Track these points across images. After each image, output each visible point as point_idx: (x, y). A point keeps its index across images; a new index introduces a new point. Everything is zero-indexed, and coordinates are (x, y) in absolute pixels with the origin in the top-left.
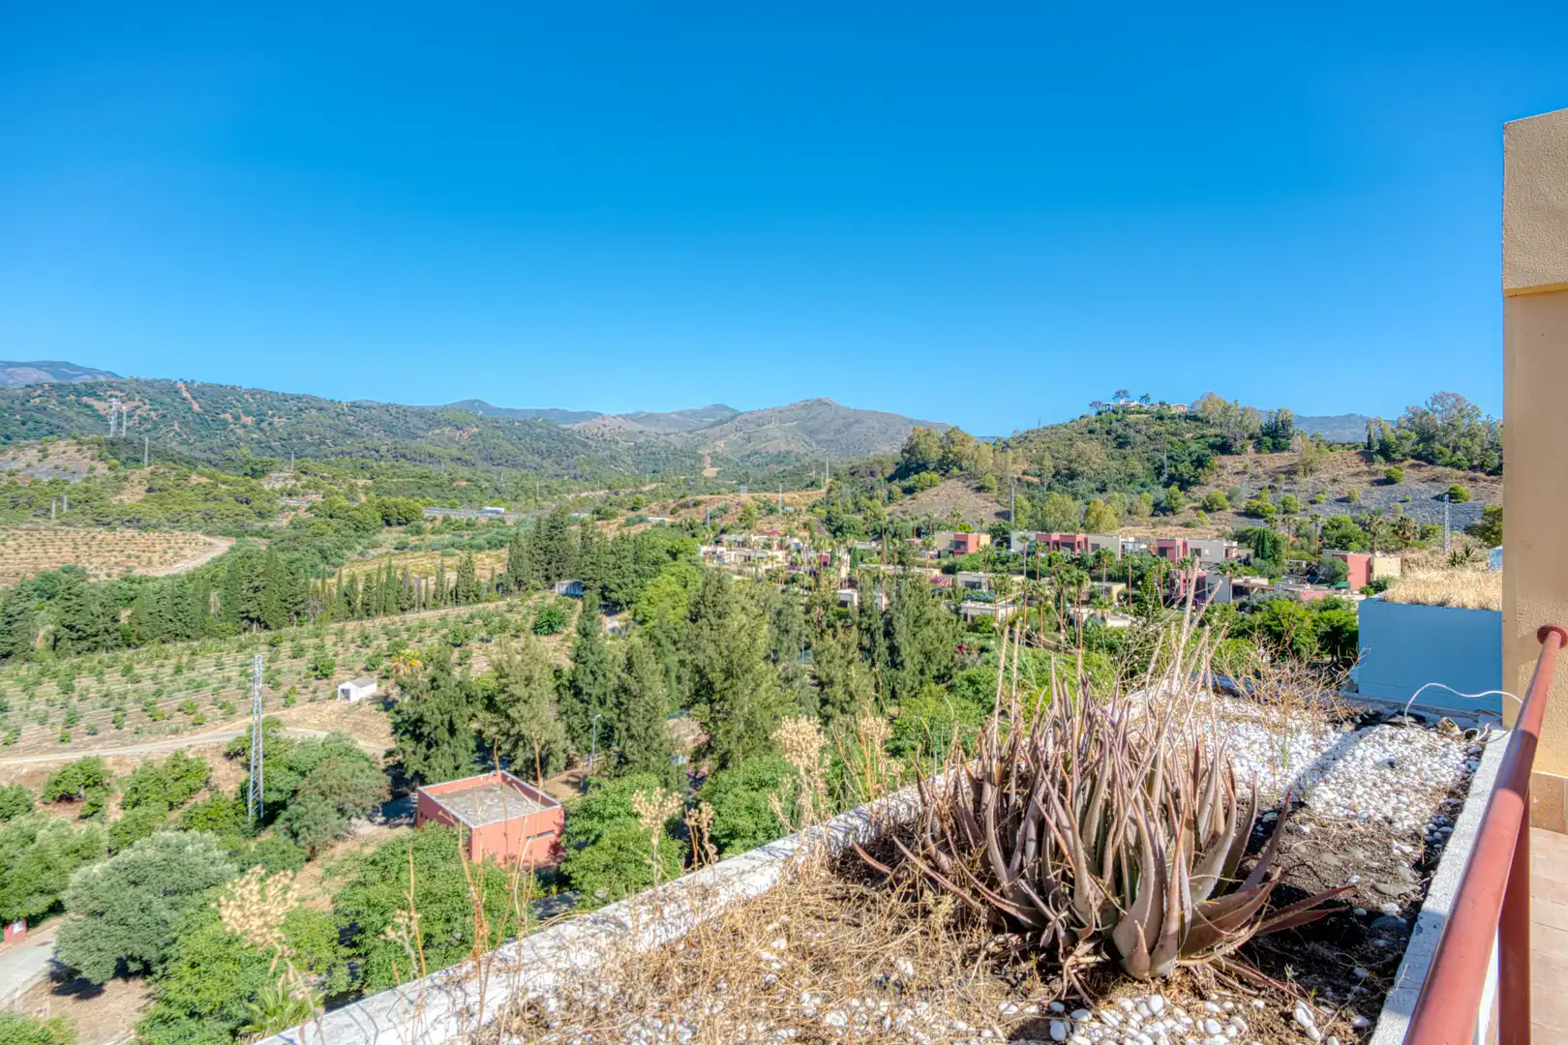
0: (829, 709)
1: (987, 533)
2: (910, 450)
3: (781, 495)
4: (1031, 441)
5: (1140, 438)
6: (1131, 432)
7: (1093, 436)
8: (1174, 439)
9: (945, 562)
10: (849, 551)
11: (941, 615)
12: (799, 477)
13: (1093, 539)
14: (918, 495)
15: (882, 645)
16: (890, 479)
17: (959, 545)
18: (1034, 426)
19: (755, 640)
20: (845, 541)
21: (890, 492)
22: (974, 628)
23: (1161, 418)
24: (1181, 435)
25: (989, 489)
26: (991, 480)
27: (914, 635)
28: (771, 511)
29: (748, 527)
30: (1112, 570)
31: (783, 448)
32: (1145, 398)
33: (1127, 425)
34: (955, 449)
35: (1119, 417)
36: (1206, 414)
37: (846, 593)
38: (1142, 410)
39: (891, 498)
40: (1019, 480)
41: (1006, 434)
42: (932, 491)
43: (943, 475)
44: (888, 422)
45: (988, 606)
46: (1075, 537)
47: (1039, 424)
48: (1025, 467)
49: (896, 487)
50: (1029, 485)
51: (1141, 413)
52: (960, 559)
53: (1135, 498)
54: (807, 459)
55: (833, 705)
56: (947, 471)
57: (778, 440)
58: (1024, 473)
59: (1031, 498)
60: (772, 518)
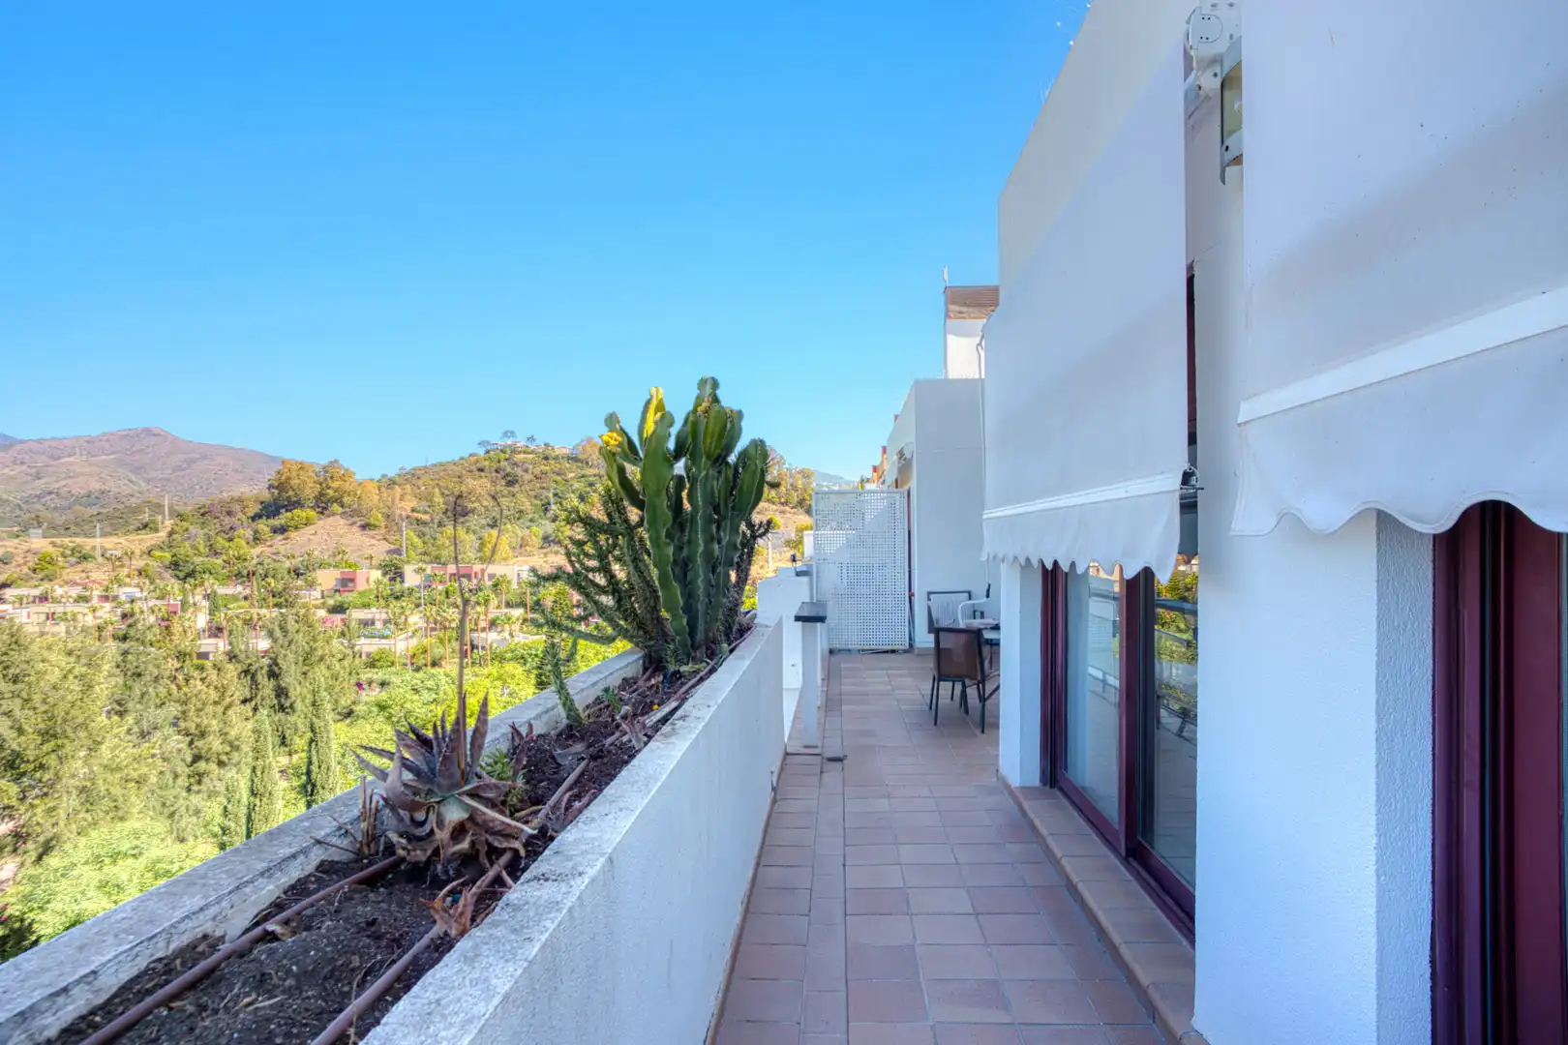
0: (202, 765)
1: (378, 568)
2: (281, 486)
3: (98, 540)
4: (419, 478)
5: (528, 477)
6: (519, 471)
7: (483, 474)
8: (558, 478)
9: (331, 602)
10: (207, 597)
11: (335, 652)
12: (122, 518)
13: (492, 569)
14: (293, 534)
15: (267, 688)
16: (255, 518)
17: (346, 582)
18: (422, 464)
19: (90, 687)
20: (202, 584)
21: (256, 532)
22: (372, 664)
23: (546, 458)
24: (565, 474)
25: (376, 527)
26: (377, 517)
27: (305, 674)
28: (85, 558)
29: (49, 578)
30: (510, 597)
31: (95, 486)
32: (531, 439)
33: (515, 464)
34: (335, 485)
35: (507, 456)
36: (585, 456)
37: (207, 644)
38: (529, 450)
39: (257, 539)
40: (408, 517)
41: (392, 473)
42: (310, 529)
43: (322, 513)
44: (245, 459)
45: (384, 641)
46: (471, 567)
47: (427, 461)
48: (414, 503)
49: (263, 526)
50: (419, 522)
51: (528, 453)
52: (348, 597)
53: (526, 532)
54: (133, 500)
55: (207, 760)
56: (325, 508)
57: (84, 478)
58: (413, 510)
59: (422, 535)
60: (85, 565)
